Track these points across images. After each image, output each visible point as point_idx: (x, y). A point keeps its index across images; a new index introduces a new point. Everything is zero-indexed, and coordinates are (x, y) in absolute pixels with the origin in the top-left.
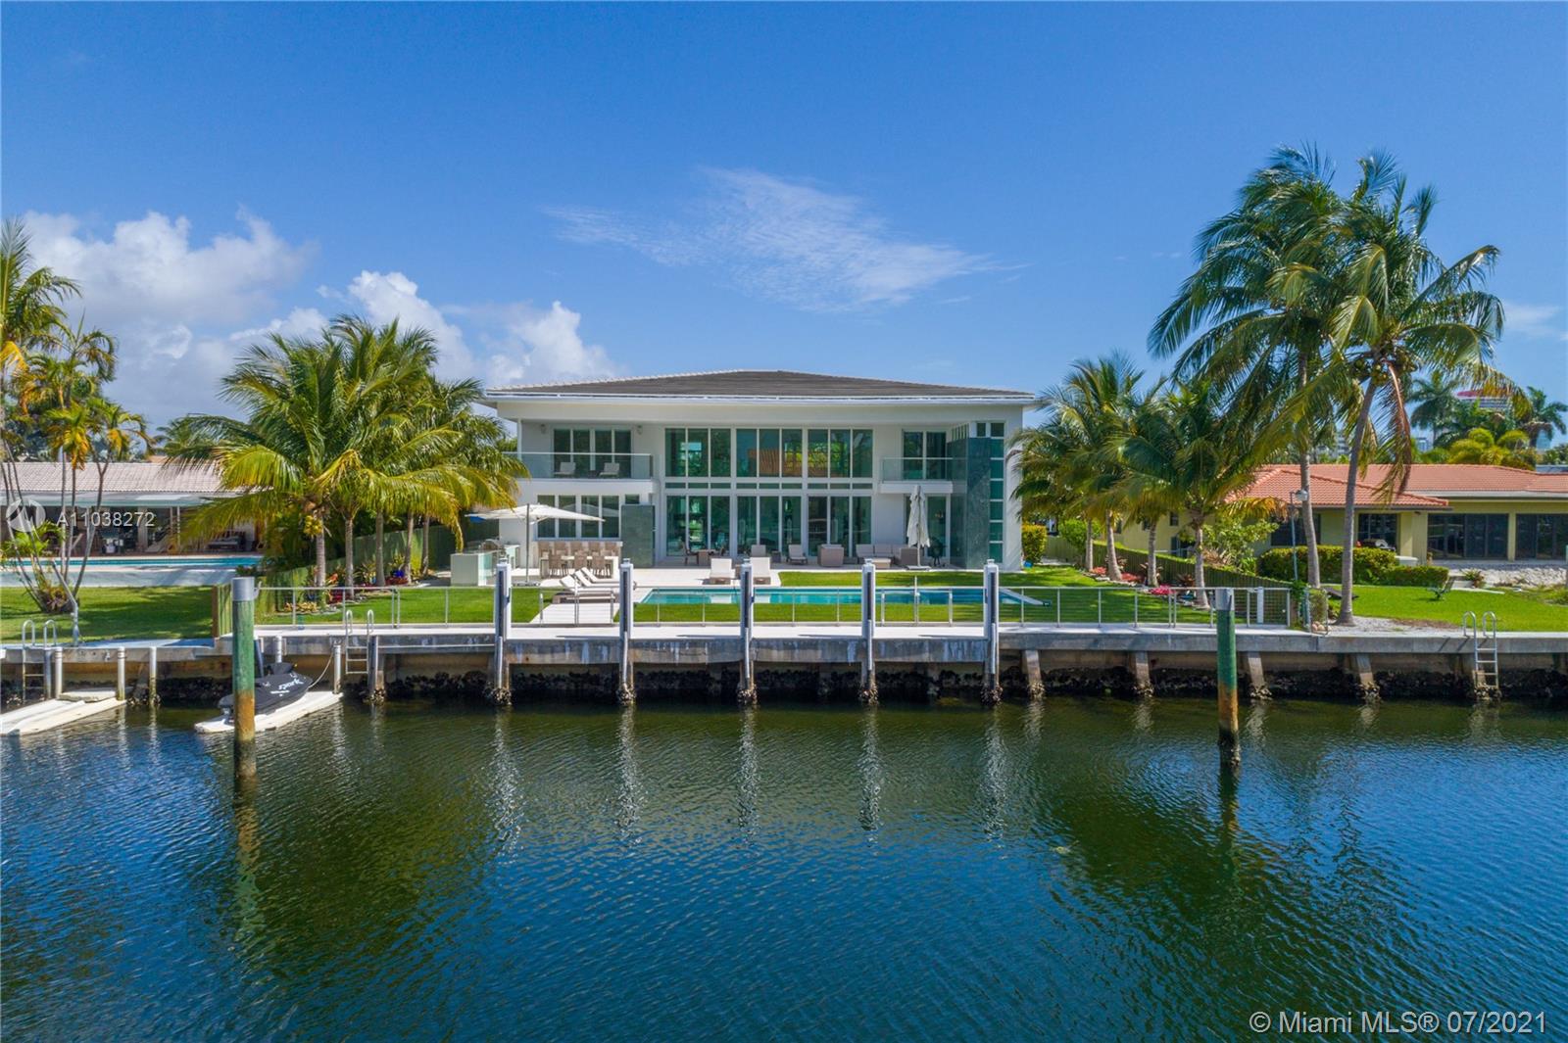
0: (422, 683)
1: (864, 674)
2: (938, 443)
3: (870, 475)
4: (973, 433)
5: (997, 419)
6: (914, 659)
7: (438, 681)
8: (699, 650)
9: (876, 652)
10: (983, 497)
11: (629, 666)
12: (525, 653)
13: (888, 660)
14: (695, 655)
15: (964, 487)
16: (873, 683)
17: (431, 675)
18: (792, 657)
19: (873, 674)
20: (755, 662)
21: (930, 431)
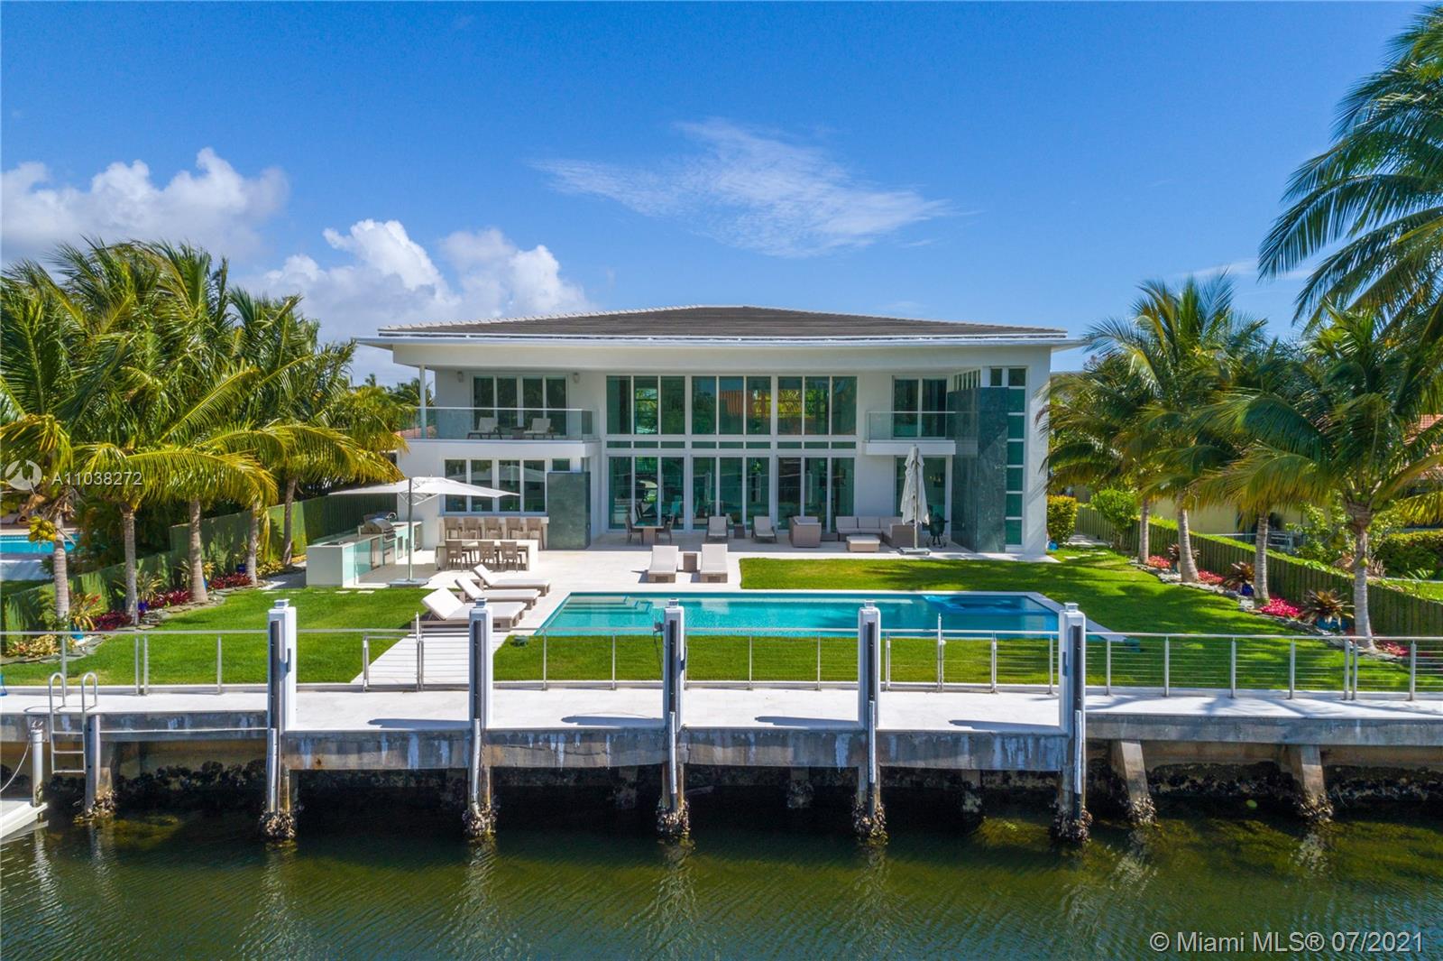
0: (183, 778)
1: (862, 788)
2: (937, 391)
3: (852, 431)
4: (985, 382)
5: (1016, 363)
6: (944, 764)
7: (205, 776)
8: (597, 746)
9: (882, 752)
10: (998, 462)
11: (482, 773)
12: (315, 752)
13: (902, 764)
14: (589, 754)
15: (972, 448)
16: (877, 804)
17: (196, 766)
18: (746, 758)
19: (878, 787)
20: (687, 766)
21: (926, 378)
